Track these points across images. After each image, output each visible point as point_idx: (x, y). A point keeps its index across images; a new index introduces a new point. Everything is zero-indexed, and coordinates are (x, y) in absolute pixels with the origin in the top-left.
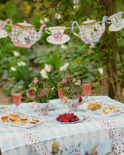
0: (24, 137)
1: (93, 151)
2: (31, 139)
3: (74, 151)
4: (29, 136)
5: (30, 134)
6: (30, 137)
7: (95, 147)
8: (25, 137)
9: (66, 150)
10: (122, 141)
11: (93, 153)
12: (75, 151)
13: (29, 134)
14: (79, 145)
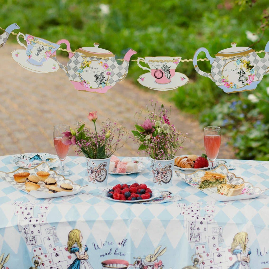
0: (17, 212)
1: (153, 259)
2: (30, 216)
3: (113, 252)
4: (28, 211)
5: (31, 209)
6: (29, 214)
7: (159, 253)
8: (20, 212)
9: (96, 247)
10: (218, 249)
11: (153, 263)
12: (115, 253)
13: (29, 208)
14: (124, 243)
